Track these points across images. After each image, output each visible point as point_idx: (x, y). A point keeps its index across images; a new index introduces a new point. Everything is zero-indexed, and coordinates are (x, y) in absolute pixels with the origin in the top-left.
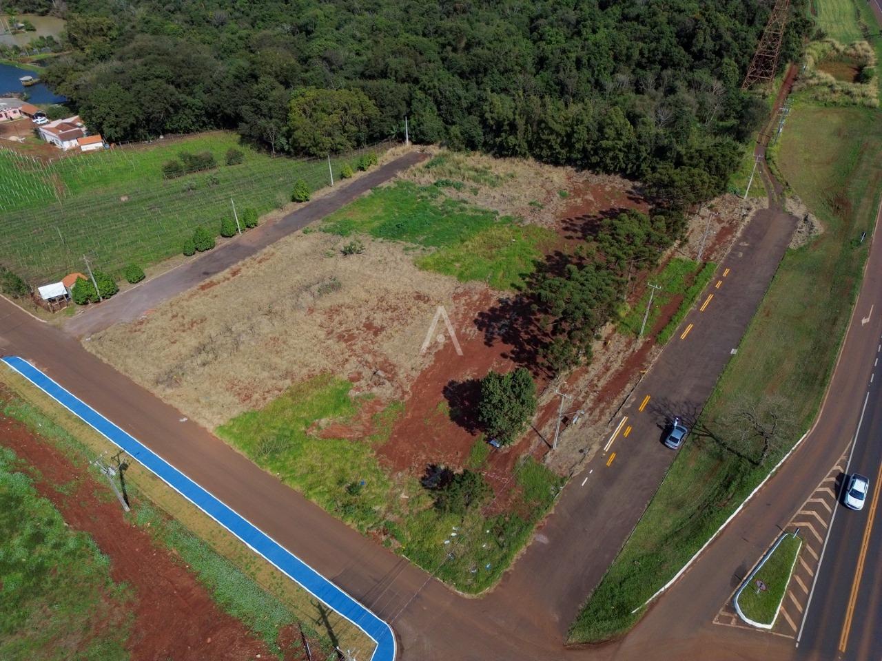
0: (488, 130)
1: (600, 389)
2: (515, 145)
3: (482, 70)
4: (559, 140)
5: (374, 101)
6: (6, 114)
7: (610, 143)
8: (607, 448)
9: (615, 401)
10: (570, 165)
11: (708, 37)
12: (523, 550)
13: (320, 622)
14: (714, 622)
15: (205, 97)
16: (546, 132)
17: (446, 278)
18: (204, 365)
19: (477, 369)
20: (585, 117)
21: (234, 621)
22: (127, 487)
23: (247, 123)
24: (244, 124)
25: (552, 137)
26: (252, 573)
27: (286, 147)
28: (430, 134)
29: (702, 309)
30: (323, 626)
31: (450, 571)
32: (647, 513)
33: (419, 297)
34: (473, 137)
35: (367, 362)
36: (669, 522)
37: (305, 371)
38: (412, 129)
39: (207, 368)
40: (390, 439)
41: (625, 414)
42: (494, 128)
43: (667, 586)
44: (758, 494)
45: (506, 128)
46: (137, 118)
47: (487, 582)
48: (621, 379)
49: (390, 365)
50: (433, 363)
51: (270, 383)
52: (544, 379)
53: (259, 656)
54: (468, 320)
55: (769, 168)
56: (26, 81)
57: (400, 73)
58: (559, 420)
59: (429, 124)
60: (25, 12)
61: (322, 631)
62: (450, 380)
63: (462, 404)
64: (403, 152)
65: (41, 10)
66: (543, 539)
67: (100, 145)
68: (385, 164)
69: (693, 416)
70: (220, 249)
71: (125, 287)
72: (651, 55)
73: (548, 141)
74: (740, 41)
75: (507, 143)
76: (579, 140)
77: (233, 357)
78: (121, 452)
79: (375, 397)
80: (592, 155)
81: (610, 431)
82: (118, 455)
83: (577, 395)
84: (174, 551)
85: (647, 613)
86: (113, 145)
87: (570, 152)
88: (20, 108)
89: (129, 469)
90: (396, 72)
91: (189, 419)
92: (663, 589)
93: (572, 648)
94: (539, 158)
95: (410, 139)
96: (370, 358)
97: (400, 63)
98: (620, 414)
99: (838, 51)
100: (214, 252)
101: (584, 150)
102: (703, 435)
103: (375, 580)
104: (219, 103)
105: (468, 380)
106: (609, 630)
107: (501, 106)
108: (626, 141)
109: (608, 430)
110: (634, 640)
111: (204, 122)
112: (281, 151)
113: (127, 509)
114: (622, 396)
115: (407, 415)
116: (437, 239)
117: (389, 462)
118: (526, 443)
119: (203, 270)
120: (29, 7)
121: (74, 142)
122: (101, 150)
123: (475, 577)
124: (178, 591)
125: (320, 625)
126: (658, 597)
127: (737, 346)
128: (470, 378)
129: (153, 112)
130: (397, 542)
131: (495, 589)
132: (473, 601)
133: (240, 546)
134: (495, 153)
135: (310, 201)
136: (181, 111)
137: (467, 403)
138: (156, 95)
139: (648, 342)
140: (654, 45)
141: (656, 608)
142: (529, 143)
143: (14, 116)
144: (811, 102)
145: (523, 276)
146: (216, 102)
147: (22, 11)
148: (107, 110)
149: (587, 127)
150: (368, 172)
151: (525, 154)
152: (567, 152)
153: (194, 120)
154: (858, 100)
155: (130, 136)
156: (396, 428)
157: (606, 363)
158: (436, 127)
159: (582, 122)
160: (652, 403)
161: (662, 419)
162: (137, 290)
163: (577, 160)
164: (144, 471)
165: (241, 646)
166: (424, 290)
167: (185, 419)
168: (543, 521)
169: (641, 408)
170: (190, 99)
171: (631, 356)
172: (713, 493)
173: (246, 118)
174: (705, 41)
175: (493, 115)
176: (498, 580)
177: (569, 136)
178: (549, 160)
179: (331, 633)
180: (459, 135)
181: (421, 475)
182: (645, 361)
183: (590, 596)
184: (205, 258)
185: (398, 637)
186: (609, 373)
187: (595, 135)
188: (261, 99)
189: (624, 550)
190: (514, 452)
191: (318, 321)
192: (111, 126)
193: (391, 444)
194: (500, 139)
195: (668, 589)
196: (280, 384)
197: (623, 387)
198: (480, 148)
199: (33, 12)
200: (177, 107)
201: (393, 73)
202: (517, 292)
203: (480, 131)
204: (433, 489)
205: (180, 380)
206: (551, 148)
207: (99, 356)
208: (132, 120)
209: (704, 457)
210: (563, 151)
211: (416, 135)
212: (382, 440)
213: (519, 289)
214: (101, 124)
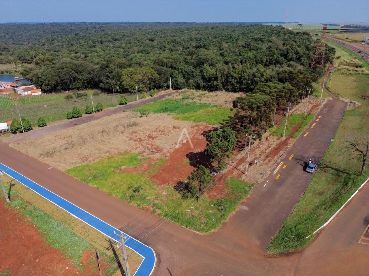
0: (205, 81)
1: (267, 153)
2: (217, 85)
3: (201, 63)
4: (236, 81)
5: (156, 72)
6: (4, 86)
7: (258, 79)
8: (275, 172)
9: (276, 157)
10: (241, 91)
11: (293, 54)
12: (234, 213)
13: (109, 248)
14: (359, 243)
15: (87, 76)
16: (230, 78)
17: (188, 122)
18: (66, 149)
19: (203, 148)
20: (246, 70)
21: (56, 251)
22: (11, 192)
23: (103, 83)
24: (102, 84)
25: (233, 80)
26: (72, 227)
27: (119, 90)
28: (181, 84)
29: (312, 127)
30: (111, 250)
31: (190, 223)
32: (303, 197)
33: (175, 127)
34: (199, 83)
35: (148, 148)
36: (317, 200)
37: (116, 151)
38: (173, 83)
39: (67, 151)
40: (158, 173)
41: (282, 160)
42: (208, 79)
43: (325, 225)
44: (365, 187)
45: (213, 79)
46: (57, 82)
47: (213, 226)
48: (277, 150)
49: (159, 148)
50: (181, 147)
51: (98, 155)
52: (237, 151)
53: (67, 268)
54: (198, 134)
55: (329, 91)
56: (16, 79)
57: (168, 64)
58: (248, 164)
59: (180, 81)
60: (23, 63)
61: (110, 253)
62: (190, 152)
63: (196, 159)
64: (169, 92)
65: (28, 62)
66: (246, 208)
67: (40, 93)
68: (161, 95)
69: (318, 162)
70: (84, 118)
71: (36, 128)
72: (270, 61)
73: (231, 82)
74: (307, 55)
75: (213, 84)
76: (245, 79)
77: (81, 146)
78: (13, 180)
79: (151, 158)
80: (250, 85)
81: (275, 166)
82: (11, 181)
83: (256, 155)
84: (29, 219)
85: (315, 239)
86: (46, 94)
87: (241, 85)
88: (10, 84)
89: (15, 186)
90: (167, 64)
91: (53, 167)
92: (322, 227)
93: (270, 257)
94: (227, 90)
95: (172, 88)
96: (150, 147)
97: (168, 61)
98: (279, 160)
99: (347, 62)
100: (81, 118)
101: (247, 84)
102: (326, 168)
103: (145, 228)
104: (92, 77)
105: (199, 152)
106: (292, 247)
107: (211, 71)
108: (265, 78)
109: (274, 166)
110: (310, 252)
111: (86, 86)
112: (117, 92)
113: (8, 200)
114: (279, 155)
115: (167, 163)
116: (183, 112)
117: (157, 181)
118: (231, 172)
119: (75, 123)
120: (24, 61)
121: (29, 92)
122: (41, 95)
123: (206, 224)
124: (25, 236)
125: (108, 250)
126: (321, 231)
127: (333, 139)
128: (200, 151)
129: (64, 80)
130: (159, 210)
131: (218, 230)
132: (205, 236)
133: (67, 215)
134: (208, 90)
135: (127, 104)
136: (76, 81)
137: (198, 159)
138: (66, 73)
139: (288, 138)
140: (271, 57)
141: (321, 236)
142: (222, 83)
143: (7, 87)
144: (340, 74)
145: (224, 120)
146: (91, 77)
147: (21, 62)
148: (45, 79)
149: (248, 74)
150: (153, 97)
151: (221, 89)
152: (240, 86)
153: (82, 85)
154: (360, 72)
155: (54, 90)
156: (162, 168)
157: (269, 145)
158: (183, 82)
159: (246, 72)
160: (295, 157)
161: (302, 163)
162: (42, 129)
163: (244, 88)
164: (23, 186)
165: (57, 263)
166: (177, 125)
167: (51, 168)
168: (244, 200)
169: (290, 158)
170: (81, 77)
171: (281, 142)
172: (339, 188)
173: (103, 81)
174: (292, 55)
175: (207, 74)
176: (220, 225)
177: (240, 78)
178: (232, 90)
179: (115, 254)
180: (193, 83)
181: (174, 185)
182: (288, 143)
183: (277, 233)
184: (77, 120)
185: (158, 255)
186: (270, 148)
187: (251, 77)
188: (110, 73)
189: (294, 212)
190: (225, 176)
191: (126, 135)
192: (46, 85)
193: (158, 174)
194: (210, 83)
195: (325, 227)
196: (103, 155)
197: (279, 152)
198: (202, 88)
199: (25, 63)
200: (75, 79)
201: (165, 64)
202: (221, 125)
203: (202, 81)
204: (181, 190)
205: (53, 154)
206: (232, 85)
207: (15, 148)
208: (55, 83)
209: (329, 175)
210: (237, 85)
211: (174, 86)
212: (153, 173)
213: (222, 124)
214: (42, 84)
